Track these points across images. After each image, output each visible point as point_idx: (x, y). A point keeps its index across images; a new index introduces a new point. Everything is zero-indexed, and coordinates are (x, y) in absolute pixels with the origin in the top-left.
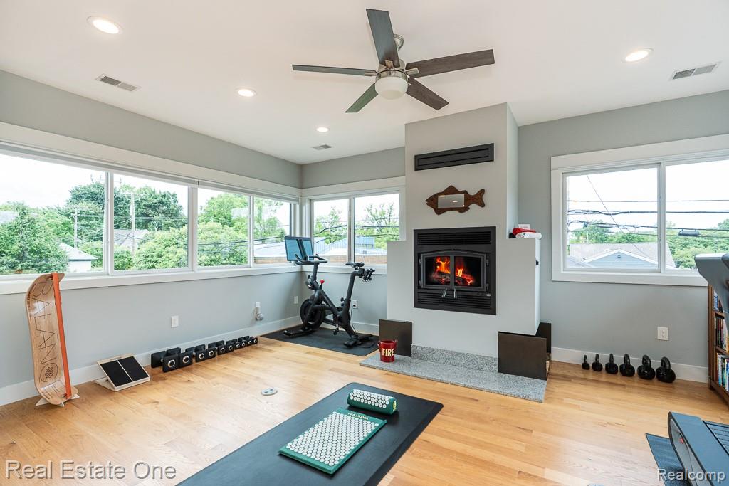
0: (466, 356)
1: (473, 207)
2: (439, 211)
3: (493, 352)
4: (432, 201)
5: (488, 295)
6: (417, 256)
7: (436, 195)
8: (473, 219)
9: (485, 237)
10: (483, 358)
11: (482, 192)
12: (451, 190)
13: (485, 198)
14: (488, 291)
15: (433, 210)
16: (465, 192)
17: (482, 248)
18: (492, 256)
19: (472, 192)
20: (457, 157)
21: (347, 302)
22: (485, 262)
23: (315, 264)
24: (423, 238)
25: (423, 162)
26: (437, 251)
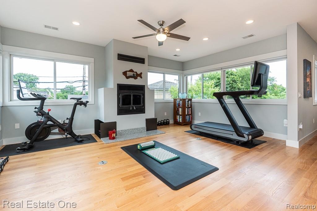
0: (137, 129)
1: (138, 78)
2: (127, 78)
3: (144, 125)
4: (125, 73)
5: (143, 107)
7: (126, 71)
8: (137, 82)
9: (142, 88)
10: (142, 128)
11: (141, 73)
12: (131, 71)
13: (142, 75)
14: (143, 106)
15: (125, 77)
16: (136, 72)
17: (141, 92)
18: (144, 95)
19: (139, 73)
20: (128, 58)
21: (71, 119)
22: (142, 97)
23: (43, 99)
24: (121, 87)
25: (122, 57)
26: (126, 93)
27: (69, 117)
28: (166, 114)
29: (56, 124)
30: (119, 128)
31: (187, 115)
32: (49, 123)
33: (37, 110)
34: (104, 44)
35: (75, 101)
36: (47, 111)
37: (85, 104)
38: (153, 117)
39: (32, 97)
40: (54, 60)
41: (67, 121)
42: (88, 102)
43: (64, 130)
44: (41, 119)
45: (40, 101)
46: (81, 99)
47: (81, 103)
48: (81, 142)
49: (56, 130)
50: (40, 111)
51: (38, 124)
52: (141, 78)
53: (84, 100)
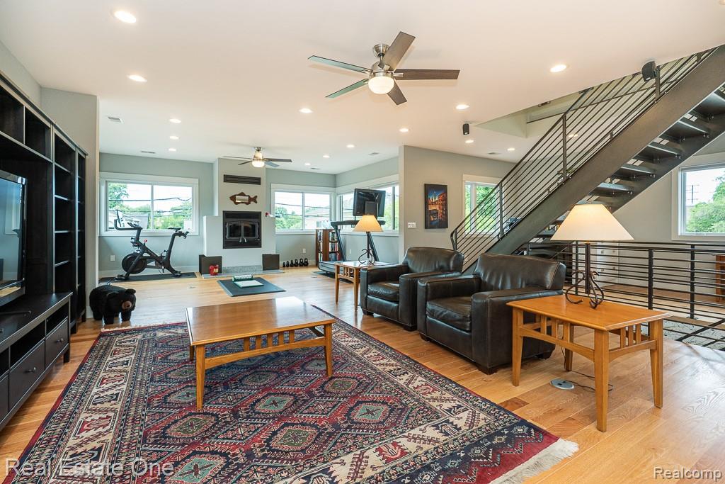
0: (249, 267)
1: (252, 202)
2: (236, 203)
3: (260, 262)
4: (233, 198)
5: (259, 240)
6: (224, 224)
7: (235, 196)
8: (252, 208)
9: (257, 216)
10: (256, 266)
11: (256, 197)
12: (242, 194)
13: (257, 200)
14: (259, 238)
15: (233, 202)
16: (249, 196)
17: (257, 220)
18: (260, 224)
19: (252, 197)
20: (238, 179)
21: (169, 252)
22: (257, 226)
23: (139, 229)
24: (227, 215)
25: (228, 179)
26: (235, 221)
27: (167, 249)
28: (304, 251)
29: (153, 257)
30: (225, 265)
31: (330, 253)
32: (145, 255)
33: (133, 240)
34: (211, 161)
35: (174, 232)
36: (143, 243)
37: (185, 235)
38: (274, 253)
39: (130, 227)
40: (152, 184)
41: (165, 254)
42: (187, 232)
43: (161, 264)
44: (137, 250)
45: (136, 231)
46: (179, 229)
47: (181, 234)
48: (177, 277)
49: (153, 264)
50: (137, 243)
51: (134, 256)
52: (256, 202)
53: (183, 231)
